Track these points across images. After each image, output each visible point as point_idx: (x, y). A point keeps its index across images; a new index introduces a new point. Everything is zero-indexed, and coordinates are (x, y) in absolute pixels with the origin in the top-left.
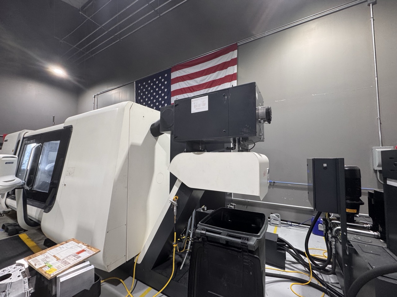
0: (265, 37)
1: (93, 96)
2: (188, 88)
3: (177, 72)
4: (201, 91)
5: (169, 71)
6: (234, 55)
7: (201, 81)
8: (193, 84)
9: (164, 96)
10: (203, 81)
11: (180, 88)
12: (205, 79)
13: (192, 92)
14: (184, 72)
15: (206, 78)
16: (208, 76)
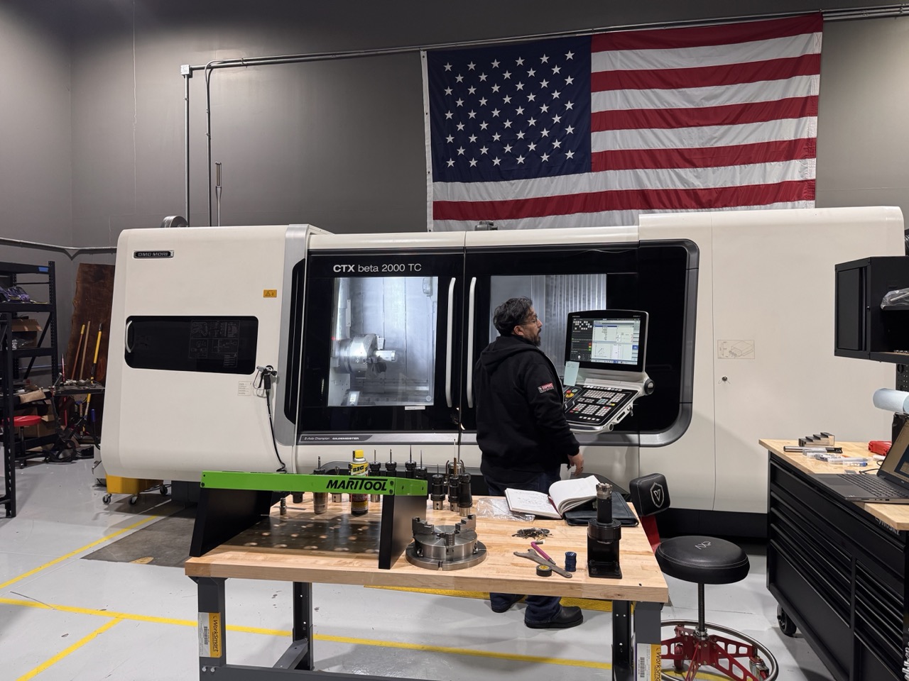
0: (897, 18)
1: (185, 70)
2: (659, 112)
3: (618, 53)
4: (705, 128)
5: (586, 47)
6: (812, 44)
7: (704, 98)
8: (677, 102)
9: (563, 124)
10: (713, 101)
11: (625, 107)
12: (715, 97)
13: (672, 127)
14: (643, 58)
15: (721, 94)
16: (728, 89)
